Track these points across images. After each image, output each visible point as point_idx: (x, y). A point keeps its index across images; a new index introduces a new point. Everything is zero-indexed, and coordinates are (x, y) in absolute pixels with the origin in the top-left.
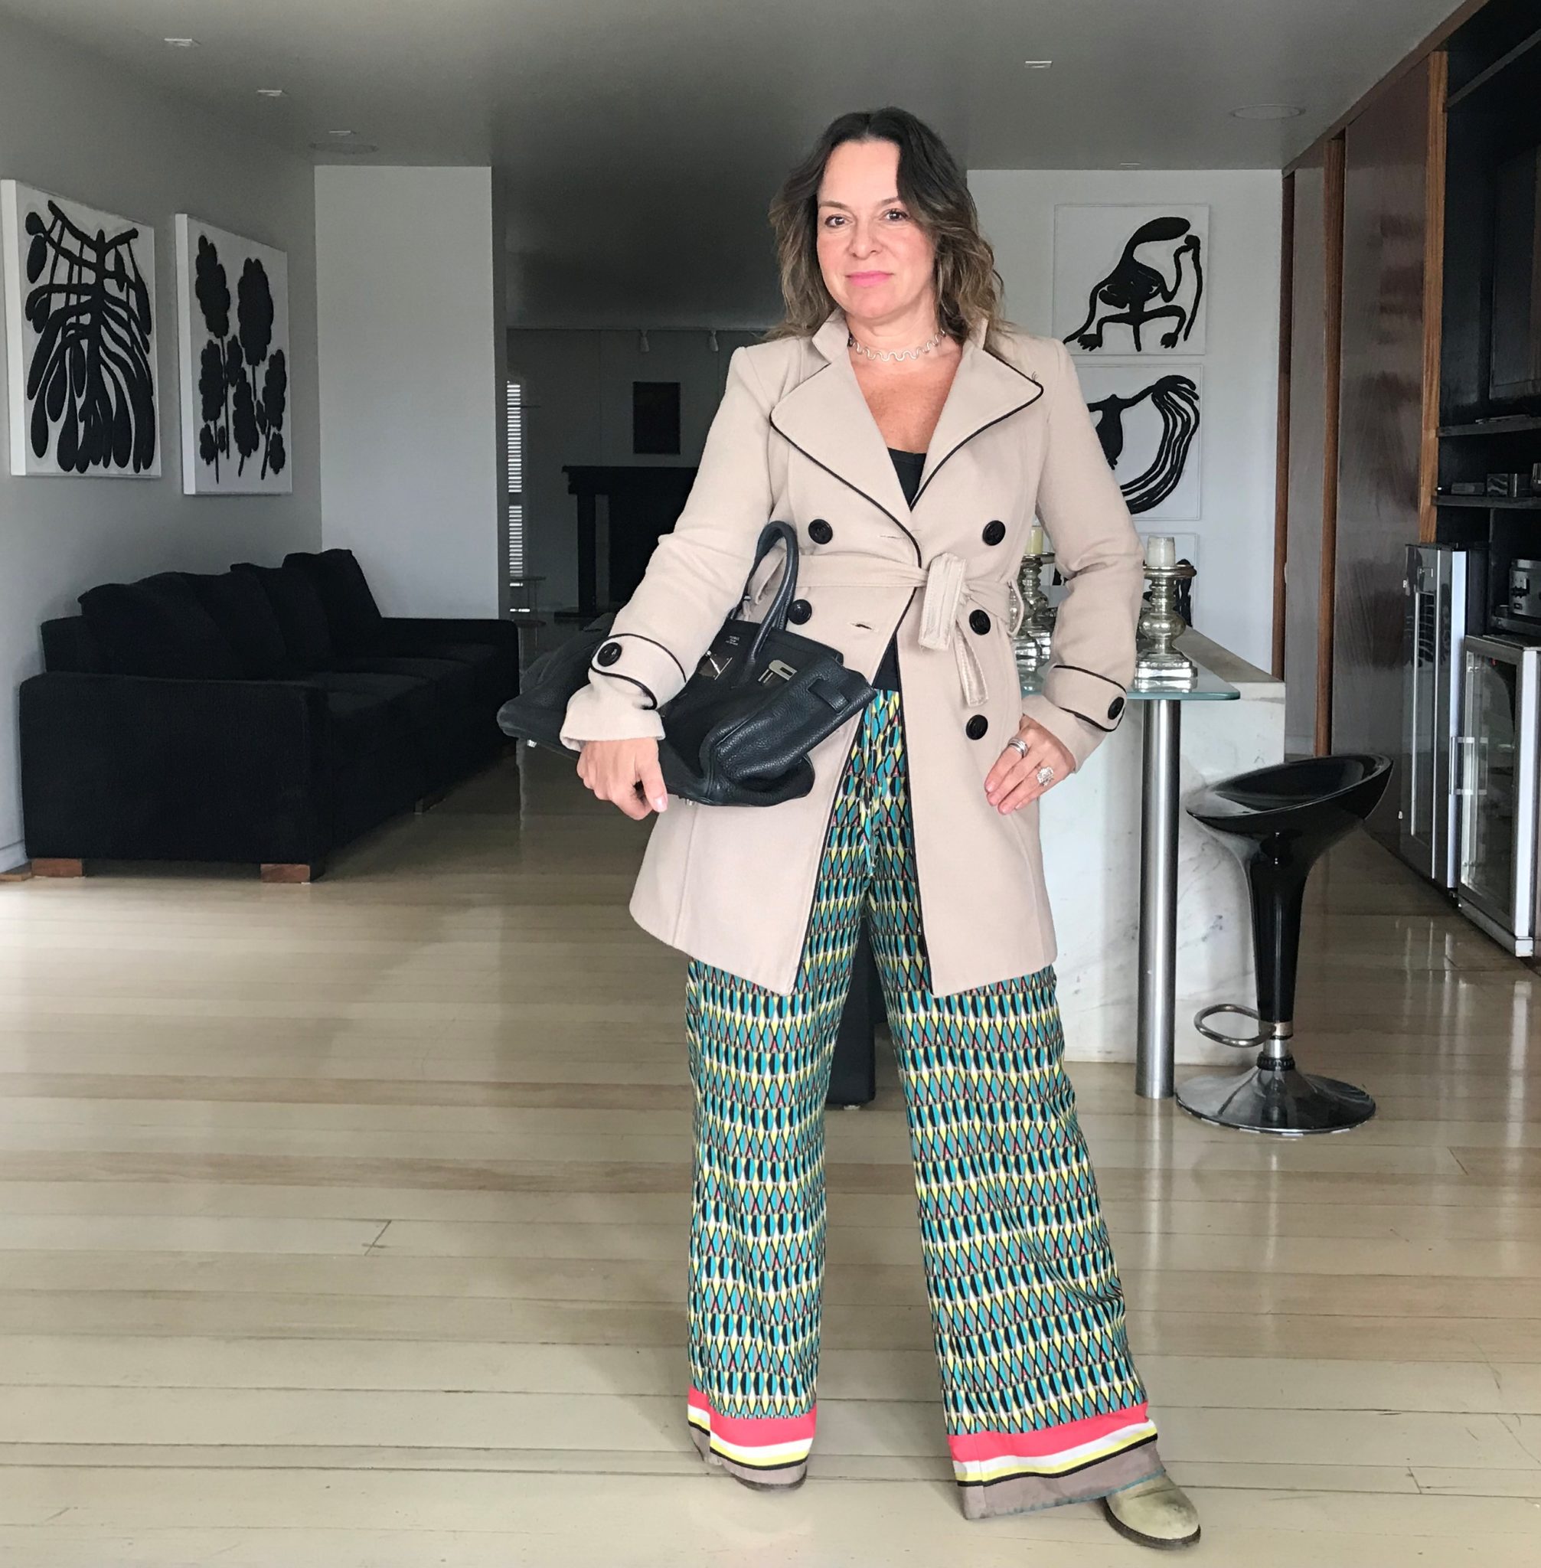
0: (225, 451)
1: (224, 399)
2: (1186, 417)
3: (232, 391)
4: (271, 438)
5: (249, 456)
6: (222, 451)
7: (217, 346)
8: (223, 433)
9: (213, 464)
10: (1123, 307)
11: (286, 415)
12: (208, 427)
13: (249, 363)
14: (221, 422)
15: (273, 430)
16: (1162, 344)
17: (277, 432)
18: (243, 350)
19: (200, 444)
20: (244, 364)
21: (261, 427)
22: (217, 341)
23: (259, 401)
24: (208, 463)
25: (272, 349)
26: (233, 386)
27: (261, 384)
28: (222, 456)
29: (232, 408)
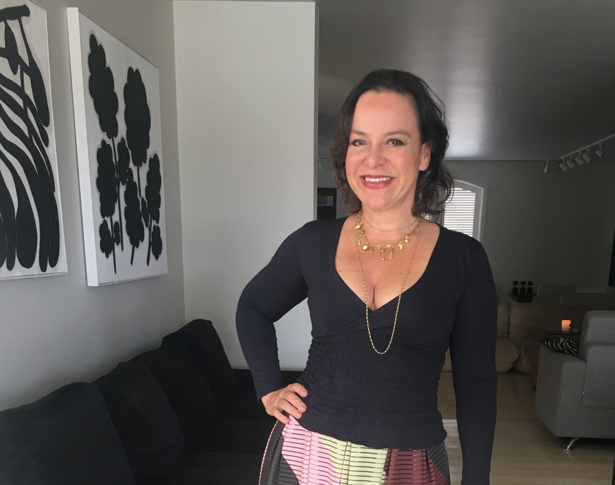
0: (120, 244)
1: (117, 196)
3: (122, 189)
4: (152, 231)
5: (137, 247)
6: (118, 244)
7: (109, 145)
8: (117, 227)
9: (111, 256)
11: (162, 210)
12: (105, 222)
13: (135, 164)
14: (116, 217)
15: (154, 223)
17: (156, 225)
18: (130, 151)
19: (99, 239)
20: (131, 165)
21: (145, 220)
22: (109, 142)
23: (143, 199)
24: (107, 256)
25: (150, 153)
26: (124, 185)
27: (144, 184)
28: (117, 248)
29: (123, 205)
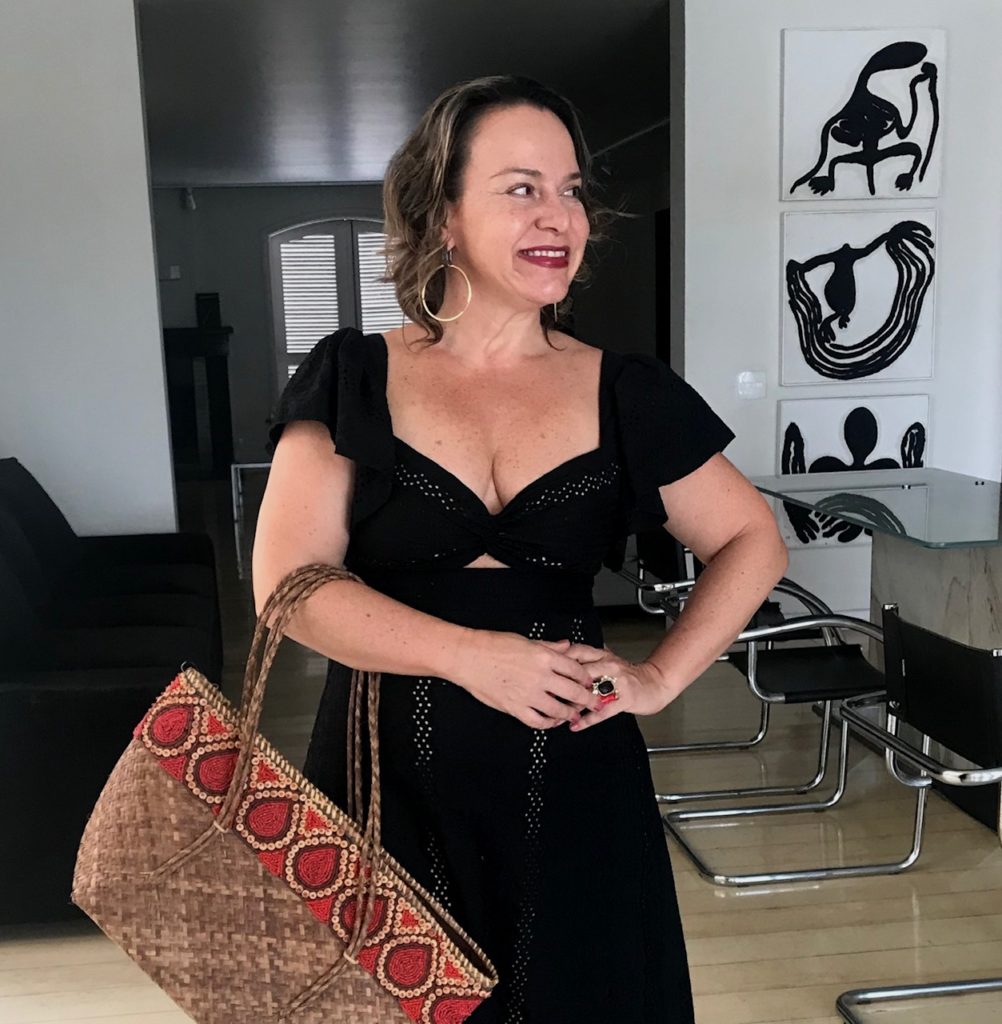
2: (920, 266)
10: (855, 144)
16: (897, 187)
